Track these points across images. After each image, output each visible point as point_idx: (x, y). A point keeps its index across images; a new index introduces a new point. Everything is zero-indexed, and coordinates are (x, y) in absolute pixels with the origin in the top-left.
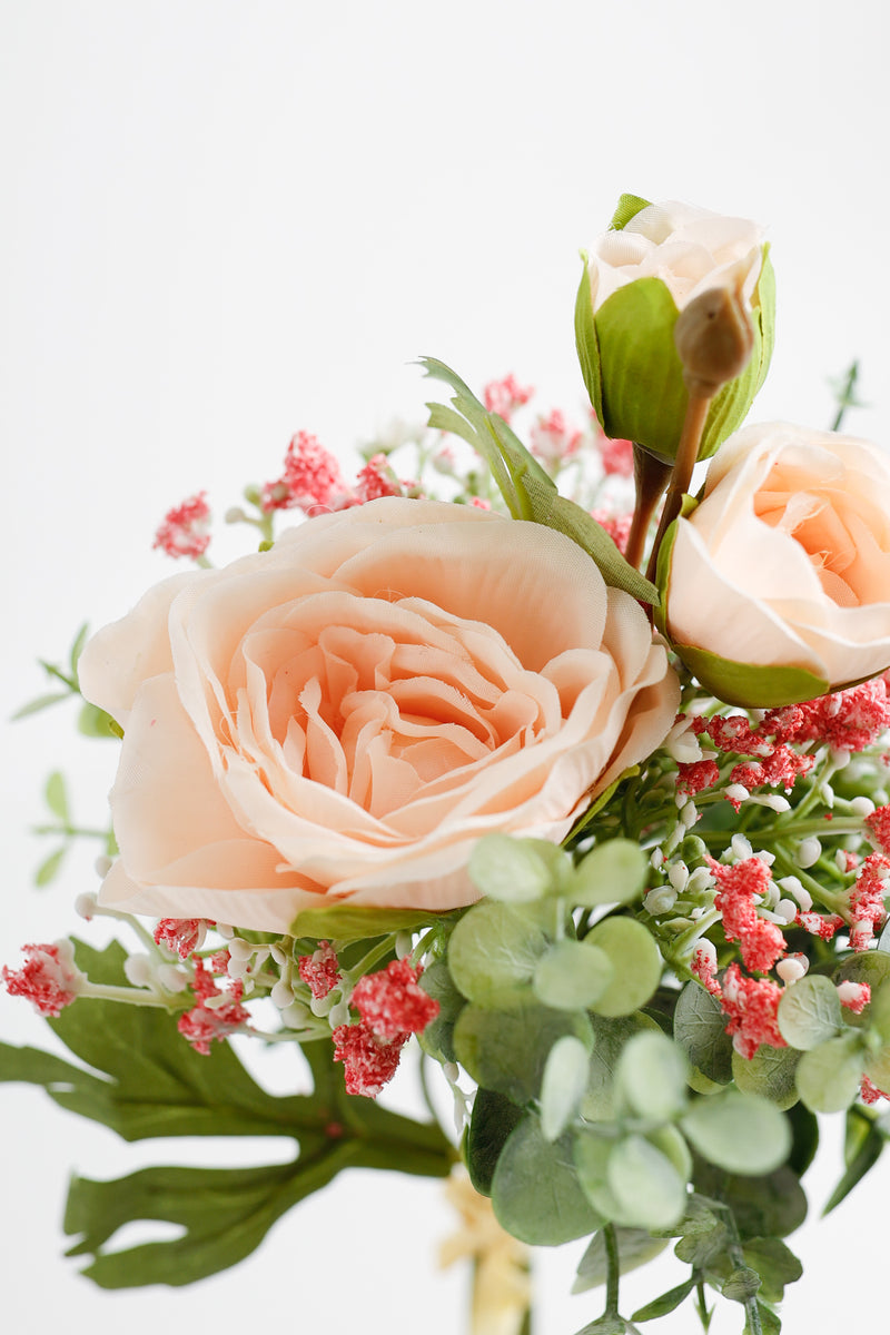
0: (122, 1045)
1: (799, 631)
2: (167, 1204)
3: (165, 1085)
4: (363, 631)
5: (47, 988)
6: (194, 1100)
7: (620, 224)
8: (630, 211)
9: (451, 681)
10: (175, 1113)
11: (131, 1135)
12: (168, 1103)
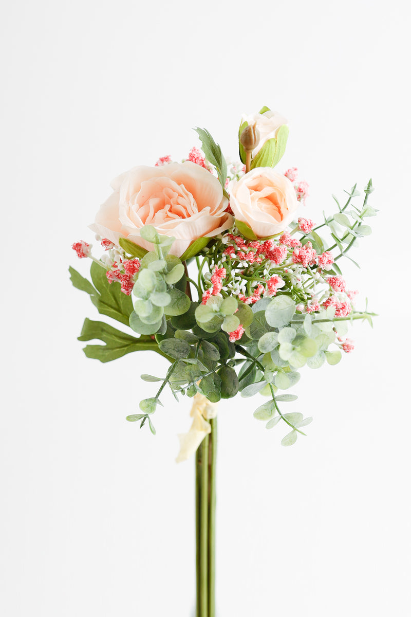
0: (104, 286)
1: (243, 212)
2: (104, 335)
3: (113, 303)
4: (174, 191)
5: (79, 250)
6: (119, 310)
7: (262, 113)
8: (265, 110)
9: (185, 208)
10: (112, 310)
11: (101, 312)
12: (112, 307)
